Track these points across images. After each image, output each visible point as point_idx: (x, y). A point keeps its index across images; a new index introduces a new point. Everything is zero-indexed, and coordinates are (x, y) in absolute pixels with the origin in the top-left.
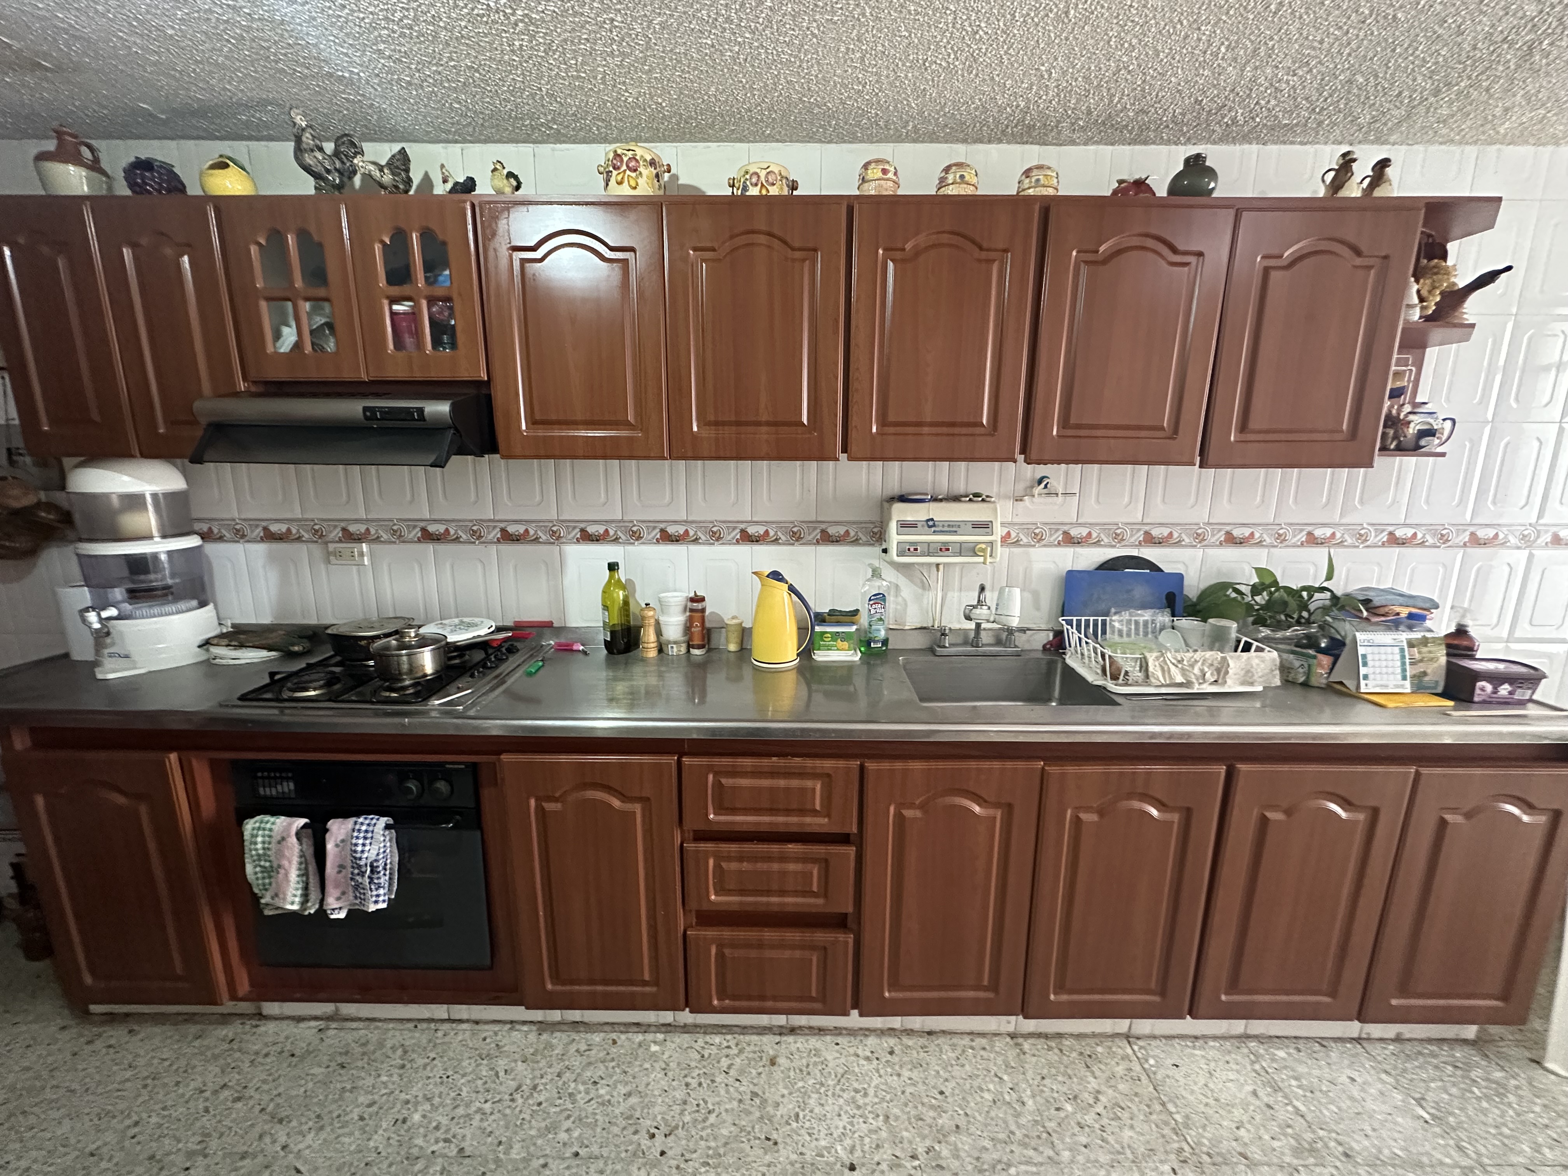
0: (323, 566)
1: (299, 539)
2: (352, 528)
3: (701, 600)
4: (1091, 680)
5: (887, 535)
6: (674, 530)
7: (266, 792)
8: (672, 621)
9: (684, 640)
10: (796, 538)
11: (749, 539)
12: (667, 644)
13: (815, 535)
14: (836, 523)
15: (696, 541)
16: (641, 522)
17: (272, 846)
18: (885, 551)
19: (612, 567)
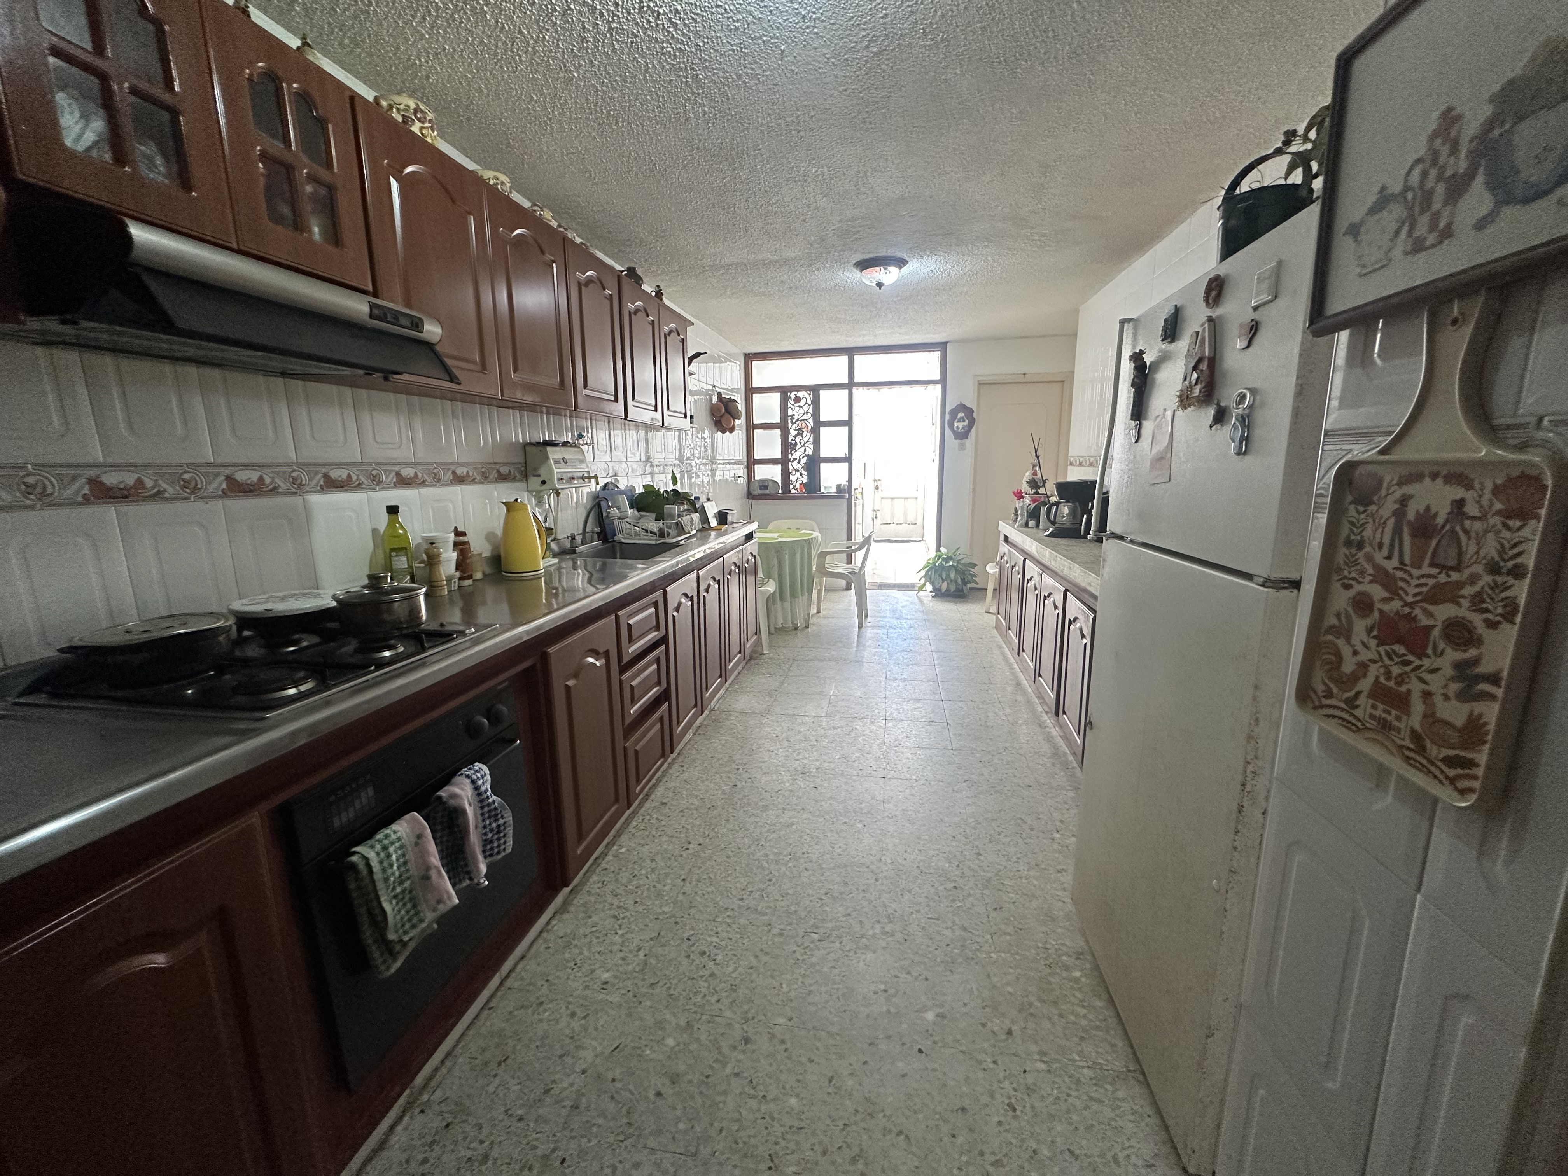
3: (463, 534)
4: (654, 542)
5: (543, 471)
6: (408, 472)
7: (341, 820)
8: (449, 557)
9: (458, 574)
10: (485, 478)
11: (459, 480)
12: (449, 580)
13: (494, 475)
14: (505, 464)
15: (423, 483)
16: (378, 464)
17: (410, 856)
18: (544, 482)
19: (393, 510)
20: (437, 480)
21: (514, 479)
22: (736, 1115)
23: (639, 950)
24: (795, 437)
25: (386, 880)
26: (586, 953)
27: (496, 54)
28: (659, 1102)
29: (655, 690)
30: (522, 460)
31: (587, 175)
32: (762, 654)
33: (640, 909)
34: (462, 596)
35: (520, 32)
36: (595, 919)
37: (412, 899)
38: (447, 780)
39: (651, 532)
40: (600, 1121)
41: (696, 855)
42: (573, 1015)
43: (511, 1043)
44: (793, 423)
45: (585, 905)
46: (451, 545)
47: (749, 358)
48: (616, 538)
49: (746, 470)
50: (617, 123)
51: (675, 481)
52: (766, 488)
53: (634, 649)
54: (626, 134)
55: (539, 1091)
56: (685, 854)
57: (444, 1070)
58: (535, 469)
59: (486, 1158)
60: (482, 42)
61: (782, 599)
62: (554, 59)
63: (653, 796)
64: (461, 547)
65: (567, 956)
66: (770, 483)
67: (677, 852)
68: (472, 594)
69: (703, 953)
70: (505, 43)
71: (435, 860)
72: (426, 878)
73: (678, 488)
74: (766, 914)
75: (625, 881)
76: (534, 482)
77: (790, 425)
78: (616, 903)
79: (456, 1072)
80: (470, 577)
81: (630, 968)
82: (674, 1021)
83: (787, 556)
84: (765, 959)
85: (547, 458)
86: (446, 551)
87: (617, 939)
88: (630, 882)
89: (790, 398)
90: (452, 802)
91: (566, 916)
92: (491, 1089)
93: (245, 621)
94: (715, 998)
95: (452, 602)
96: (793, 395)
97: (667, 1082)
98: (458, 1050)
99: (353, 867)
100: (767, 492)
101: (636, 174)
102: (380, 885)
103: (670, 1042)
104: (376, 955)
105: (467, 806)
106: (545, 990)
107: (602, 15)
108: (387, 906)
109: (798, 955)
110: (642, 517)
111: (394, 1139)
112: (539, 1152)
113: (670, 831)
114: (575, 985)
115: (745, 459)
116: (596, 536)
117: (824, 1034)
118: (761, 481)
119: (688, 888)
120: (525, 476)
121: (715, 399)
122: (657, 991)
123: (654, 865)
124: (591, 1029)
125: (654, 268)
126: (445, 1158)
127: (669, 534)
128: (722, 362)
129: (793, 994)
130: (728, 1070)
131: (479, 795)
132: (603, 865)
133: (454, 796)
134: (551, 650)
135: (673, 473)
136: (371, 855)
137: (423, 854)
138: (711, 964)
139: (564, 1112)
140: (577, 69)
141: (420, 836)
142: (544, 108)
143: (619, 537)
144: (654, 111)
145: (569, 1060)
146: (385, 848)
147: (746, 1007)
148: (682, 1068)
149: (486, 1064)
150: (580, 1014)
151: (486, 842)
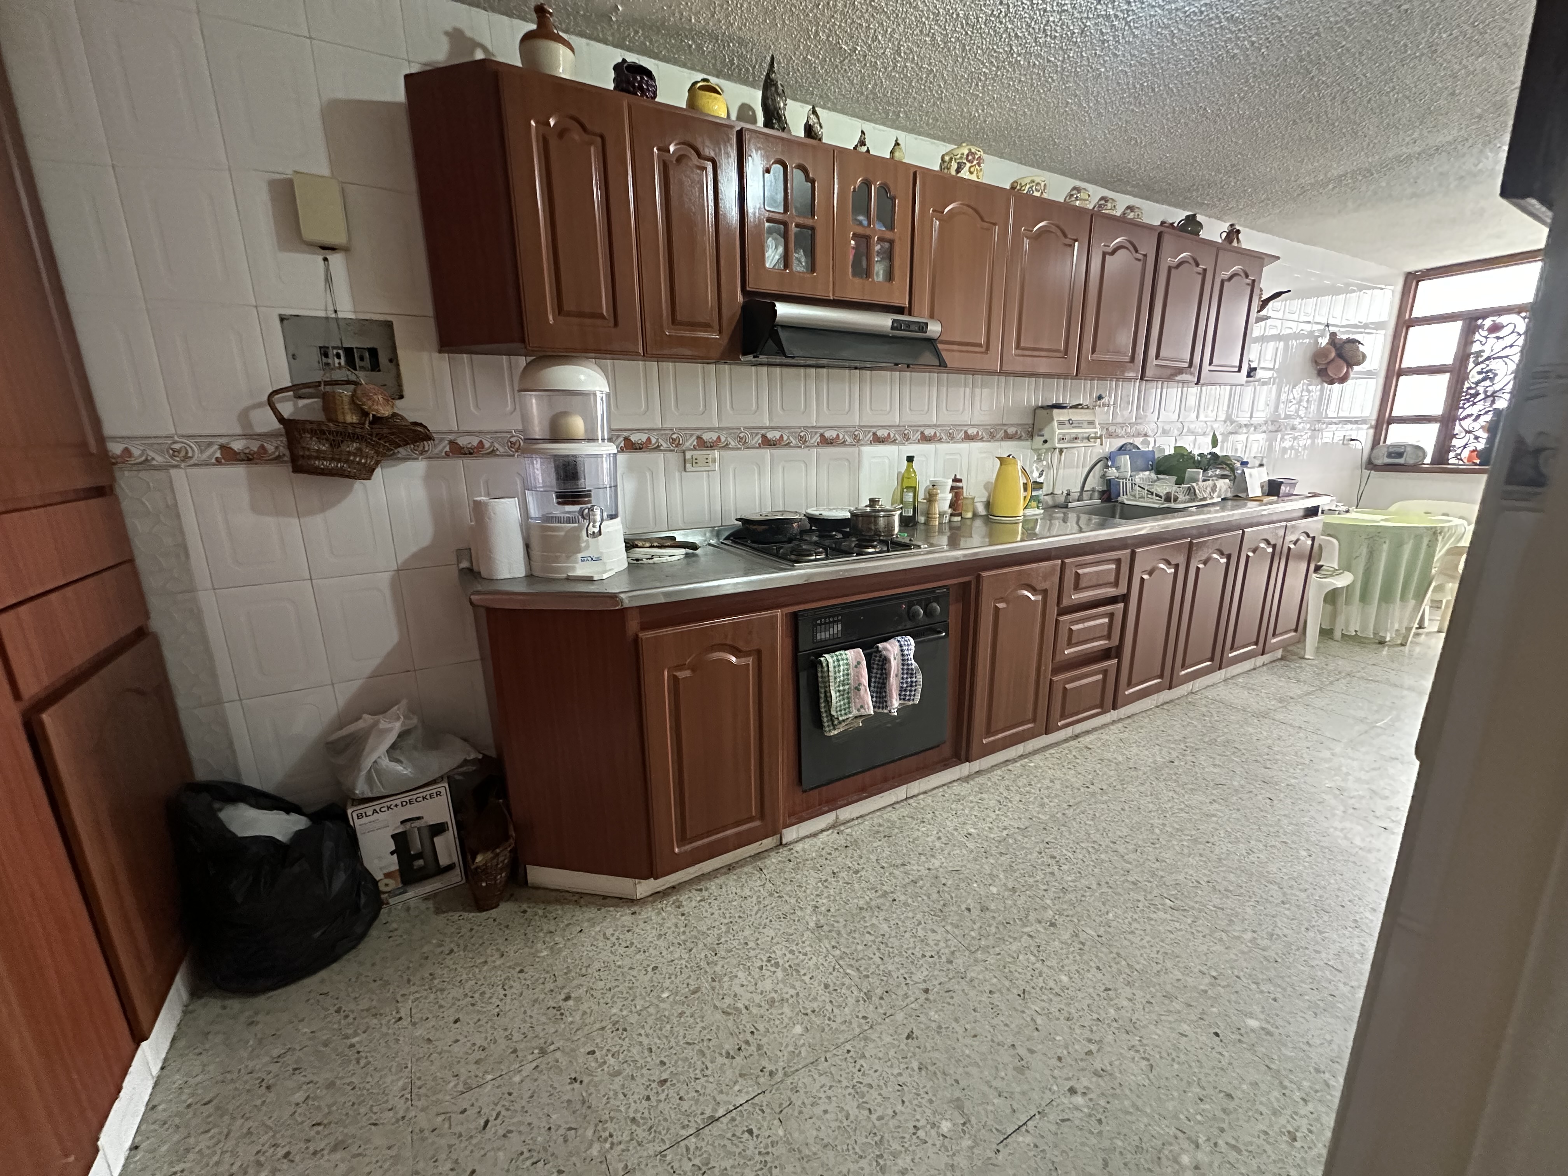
0: (677, 474)
1: (658, 448)
2: (706, 437)
3: (960, 481)
4: (1156, 506)
5: (1046, 432)
6: (929, 432)
7: (822, 636)
8: (945, 499)
9: (950, 511)
10: (992, 437)
11: (968, 438)
12: (941, 515)
13: (1001, 434)
14: (1012, 425)
15: (940, 440)
16: (910, 426)
17: (851, 671)
18: (1045, 442)
19: (910, 459)
20: (951, 438)
21: (1020, 438)
22: (1015, 955)
23: (1005, 829)
24: (1477, 383)
25: (835, 678)
26: (967, 812)
27: (1032, 85)
28: (966, 913)
29: (1102, 642)
30: (1031, 422)
31: (1133, 142)
32: (1303, 658)
33: (1022, 807)
34: (951, 528)
35: (1049, 61)
36: (984, 796)
37: (848, 698)
38: (885, 640)
39: (1157, 495)
40: (925, 898)
41: (1093, 794)
42: (939, 838)
43: (896, 831)
44: (1477, 364)
45: (982, 785)
46: (949, 488)
47: (1413, 279)
48: (1119, 499)
49: (1372, 431)
50: (1153, 90)
51: (1215, 443)
52: (1400, 455)
53: (1077, 597)
54: (1165, 96)
55: (899, 862)
56: (1082, 790)
57: (856, 822)
58: (1041, 430)
59: (857, 872)
60: (1020, 81)
61: (1364, 598)
62: (1080, 67)
63: (1080, 739)
64: (956, 490)
65: (953, 806)
66: (1408, 449)
67: (1077, 785)
68: (958, 528)
69: (1053, 857)
70: (1038, 74)
71: (865, 681)
72: (858, 689)
73: (1217, 450)
74: (1130, 863)
75: (1020, 784)
76: (1038, 440)
77: (1471, 365)
78: (1005, 794)
79: (862, 827)
80: (960, 515)
81: (992, 836)
82: (1004, 881)
83: (1385, 547)
84: (1105, 889)
85: (1053, 419)
86: (943, 492)
87: (993, 815)
88: (1025, 786)
89: (1481, 327)
90: (884, 653)
91: (965, 784)
92: (875, 845)
93: (812, 519)
94: (1045, 887)
95: (941, 532)
96: (1488, 322)
97: (978, 907)
98: (867, 818)
99: (821, 663)
100: (1401, 461)
101: (1186, 124)
102: (832, 679)
103: (994, 890)
104: (825, 719)
105: (892, 659)
106: (929, 816)
107: (1116, 16)
108: (833, 693)
109: (1140, 905)
110: (1158, 479)
111: (820, 836)
112: (884, 888)
113: (1079, 769)
114: (948, 823)
115: (1374, 416)
116: (1096, 494)
117: (1124, 963)
118: (1393, 446)
119: (1070, 812)
120: (1031, 436)
121: (1324, 341)
122: (1003, 858)
123: (1051, 784)
124: (946, 852)
125: (1233, 204)
126: (839, 859)
127: (1176, 499)
128: (1353, 291)
129: (1114, 924)
130: (1026, 930)
131: (903, 655)
132: (1010, 767)
133: (886, 649)
134: (984, 574)
135: (1214, 435)
136: (830, 661)
137: (858, 675)
138: (1056, 868)
139: (907, 880)
140: (1103, 65)
141: (859, 663)
142: (1080, 105)
143: (1124, 499)
144: (1190, 65)
145: (923, 858)
146: (838, 660)
147: (1065, 907)
148: (993, 906)
149: (878, 832)
150: (944, 839)
151: (902, 689)
